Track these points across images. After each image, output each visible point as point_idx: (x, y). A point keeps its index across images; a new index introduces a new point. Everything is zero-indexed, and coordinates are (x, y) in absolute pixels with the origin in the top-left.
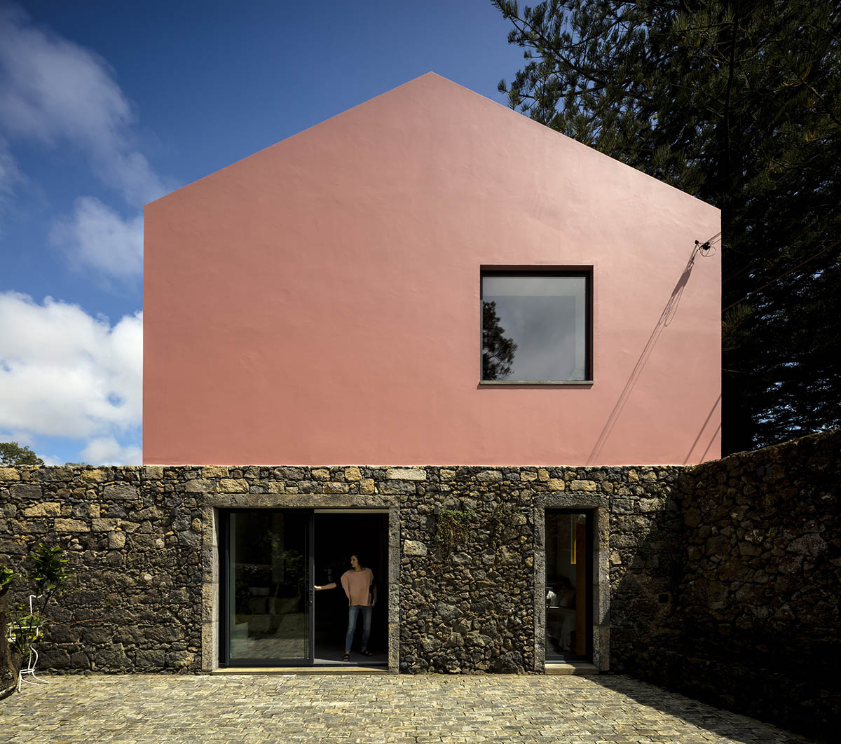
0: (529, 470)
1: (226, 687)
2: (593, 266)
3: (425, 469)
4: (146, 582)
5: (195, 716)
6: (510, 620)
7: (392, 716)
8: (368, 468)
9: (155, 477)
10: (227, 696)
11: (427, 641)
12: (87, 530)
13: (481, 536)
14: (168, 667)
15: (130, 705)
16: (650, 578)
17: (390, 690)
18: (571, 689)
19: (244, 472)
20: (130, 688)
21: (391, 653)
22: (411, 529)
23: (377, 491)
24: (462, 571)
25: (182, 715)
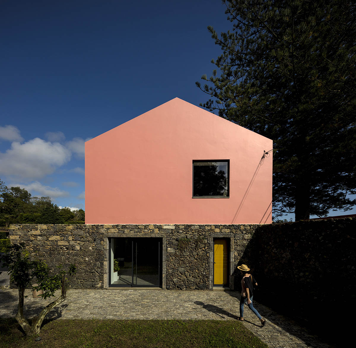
0: (208, 226)
1: (112, 294)
2: (229, 160)
3: (175, 225)
4: (87, 260)
5: (104, 304)
6: (202, 273)
7: (161, 305)
8: (156, 225)
9: (89, 228)
10: (112, 297)
11: (175, 280)
12: (68, 244)
13: (193, 247)
14: (93, 287)
15: (84, 300)
16: (248, 260)
17: (162, 296)
18: (218, 296)
19: (117, 226)
20: (83, 294)
21: (163, 283)
22: (170, 244)
23: (159, 232)
24: (186, 258)
25: (100, 303)
